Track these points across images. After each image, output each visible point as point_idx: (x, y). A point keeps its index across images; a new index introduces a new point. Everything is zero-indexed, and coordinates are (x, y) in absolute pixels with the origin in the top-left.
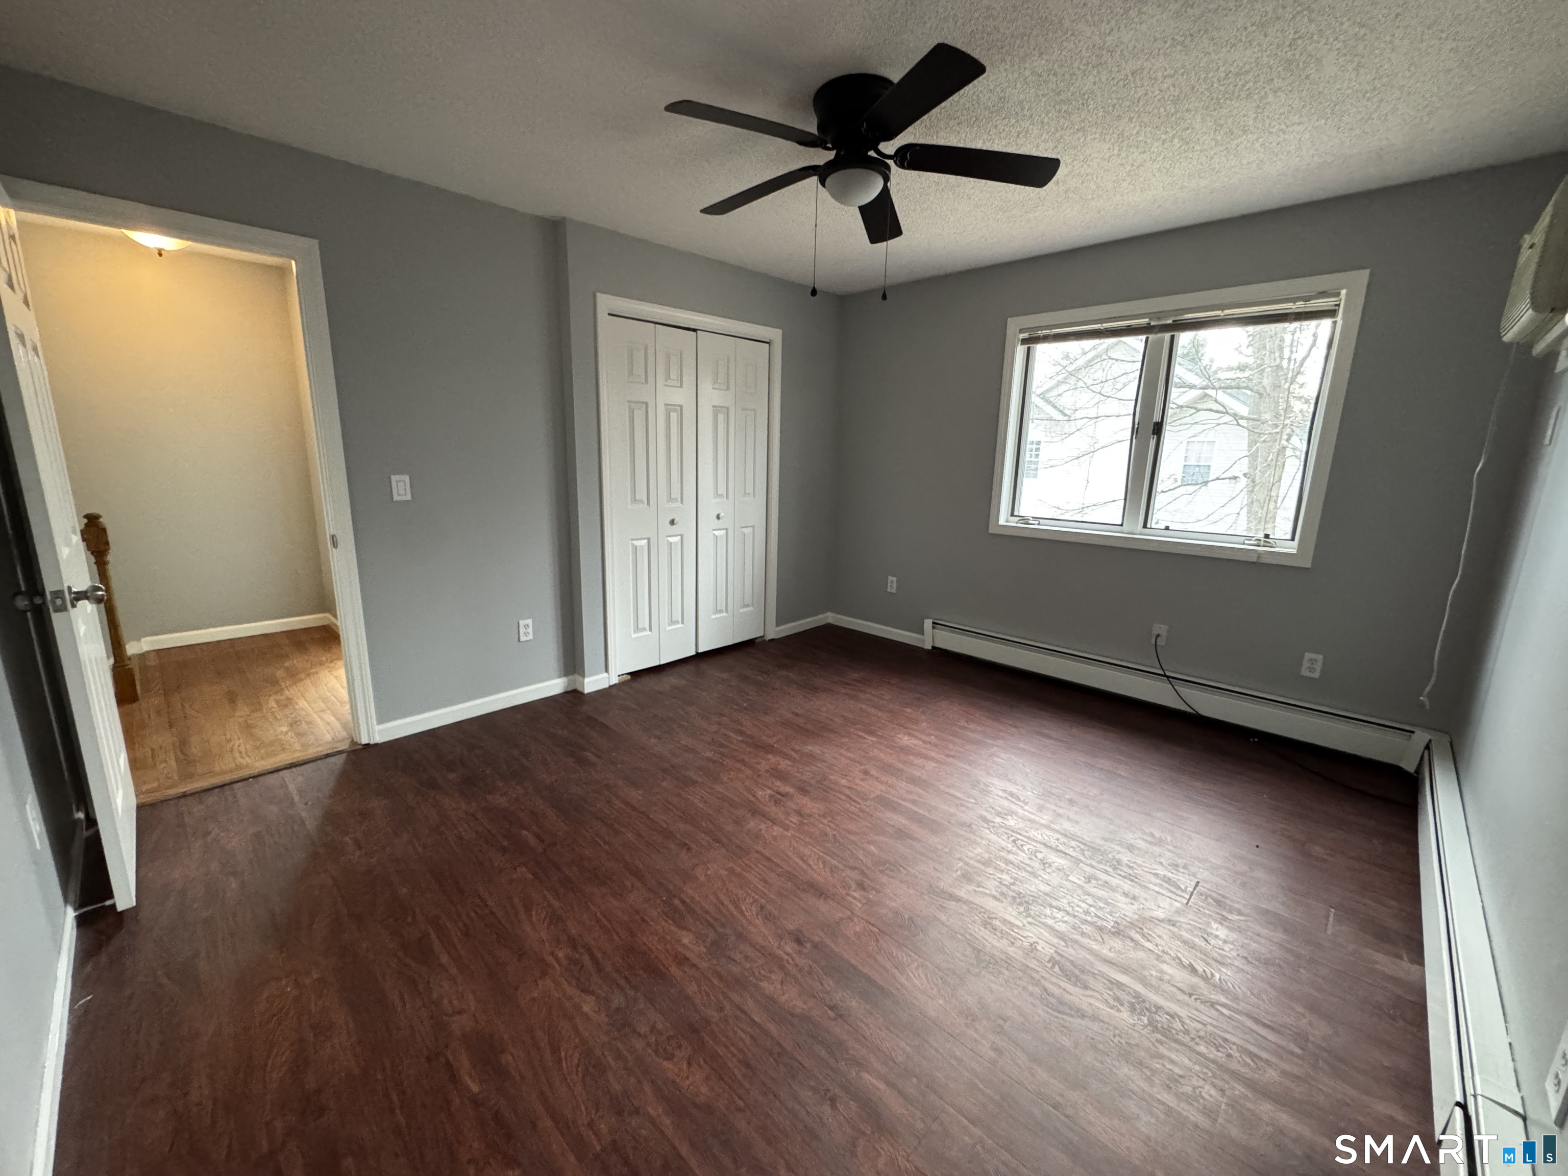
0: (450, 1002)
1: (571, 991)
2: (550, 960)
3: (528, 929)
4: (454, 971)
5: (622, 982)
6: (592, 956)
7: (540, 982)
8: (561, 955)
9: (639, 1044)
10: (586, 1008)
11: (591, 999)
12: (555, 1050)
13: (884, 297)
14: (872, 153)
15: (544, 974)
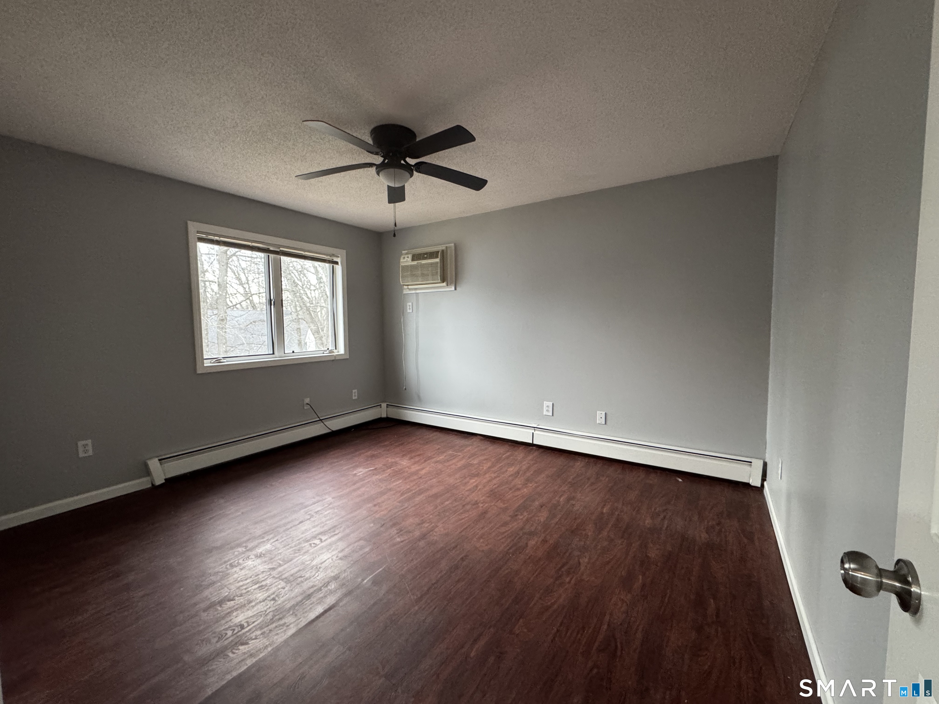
0: (621, 607)
1: (582, 568)
2: (573, 582)
3: (561, 600)
4: (607, 618)
5: (567, 554)
6: (562, 567)
7: (586, 580)
8: (568, 580)
9: (588, 543)
10: (586, 560)
11: (581, 561)
12: (608, 563)
13: (394, 235)
14: (402, 162)
15: (582, 580)
